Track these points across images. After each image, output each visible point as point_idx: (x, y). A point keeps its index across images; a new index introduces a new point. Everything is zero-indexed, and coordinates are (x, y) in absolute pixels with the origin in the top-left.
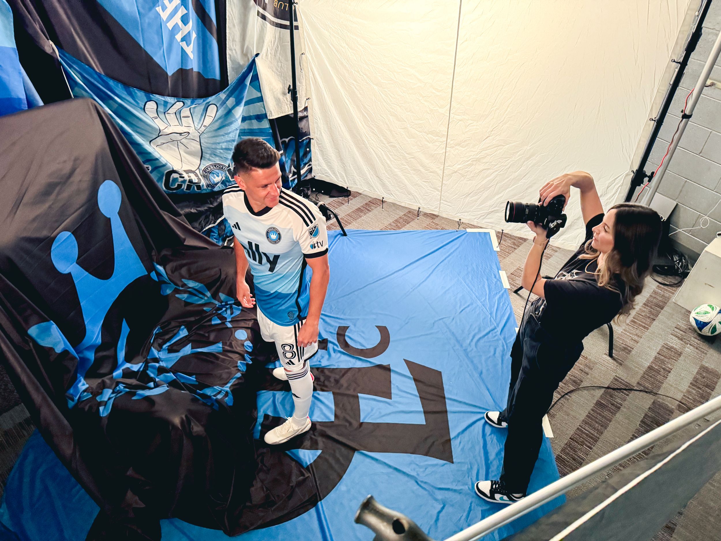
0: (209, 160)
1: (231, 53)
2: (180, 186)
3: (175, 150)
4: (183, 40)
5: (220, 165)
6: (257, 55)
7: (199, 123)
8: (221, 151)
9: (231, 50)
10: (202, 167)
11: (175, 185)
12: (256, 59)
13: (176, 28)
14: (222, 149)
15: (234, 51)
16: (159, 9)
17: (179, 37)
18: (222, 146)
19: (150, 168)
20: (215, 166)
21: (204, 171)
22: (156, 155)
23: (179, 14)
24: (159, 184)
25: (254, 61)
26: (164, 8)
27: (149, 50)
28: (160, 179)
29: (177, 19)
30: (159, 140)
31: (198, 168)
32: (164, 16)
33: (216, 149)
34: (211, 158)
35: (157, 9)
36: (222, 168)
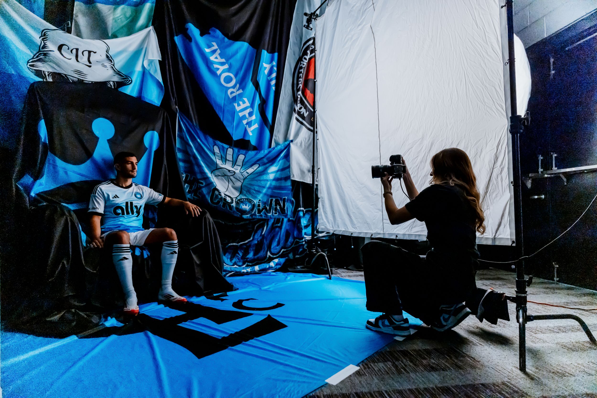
0: (245, 196)
1: (275, 138)
2: (219, 202)
3: (226, 183)
4: (247, 124)
5: (250, 200)
6: (292, 141)
7: (244, 170)
8: (254, 192)
9: (276, 136)
10: (239, 198)
11: (216, 201)
12: (291, 143)
13: (244, 117)
14: (255, 190)
15: (277, 138)
16: (236, 105)
17: (245, 122)
18: (255, 188)
19: (204, 184)
20: (247, 200)
21: (239, 200)
22: (212, 179)
23: (248, 111)
24: (207, 196)
25: (289, 145)
26: (239, 105)
27: (225, 123)
28: (208, 193)
29: (246, 113)
30: (217, 173)
31: (236, 198)
32: (238, 109)
33: (250, 188)
34: (246, 194)
35: (234, 104)
36: (251, 202)
